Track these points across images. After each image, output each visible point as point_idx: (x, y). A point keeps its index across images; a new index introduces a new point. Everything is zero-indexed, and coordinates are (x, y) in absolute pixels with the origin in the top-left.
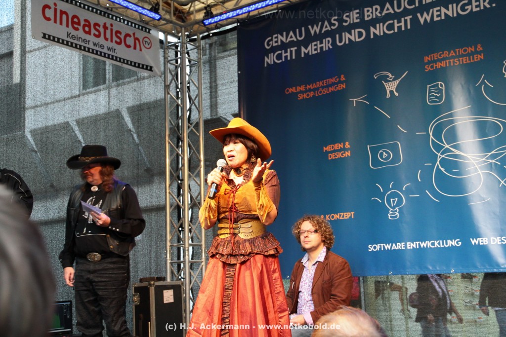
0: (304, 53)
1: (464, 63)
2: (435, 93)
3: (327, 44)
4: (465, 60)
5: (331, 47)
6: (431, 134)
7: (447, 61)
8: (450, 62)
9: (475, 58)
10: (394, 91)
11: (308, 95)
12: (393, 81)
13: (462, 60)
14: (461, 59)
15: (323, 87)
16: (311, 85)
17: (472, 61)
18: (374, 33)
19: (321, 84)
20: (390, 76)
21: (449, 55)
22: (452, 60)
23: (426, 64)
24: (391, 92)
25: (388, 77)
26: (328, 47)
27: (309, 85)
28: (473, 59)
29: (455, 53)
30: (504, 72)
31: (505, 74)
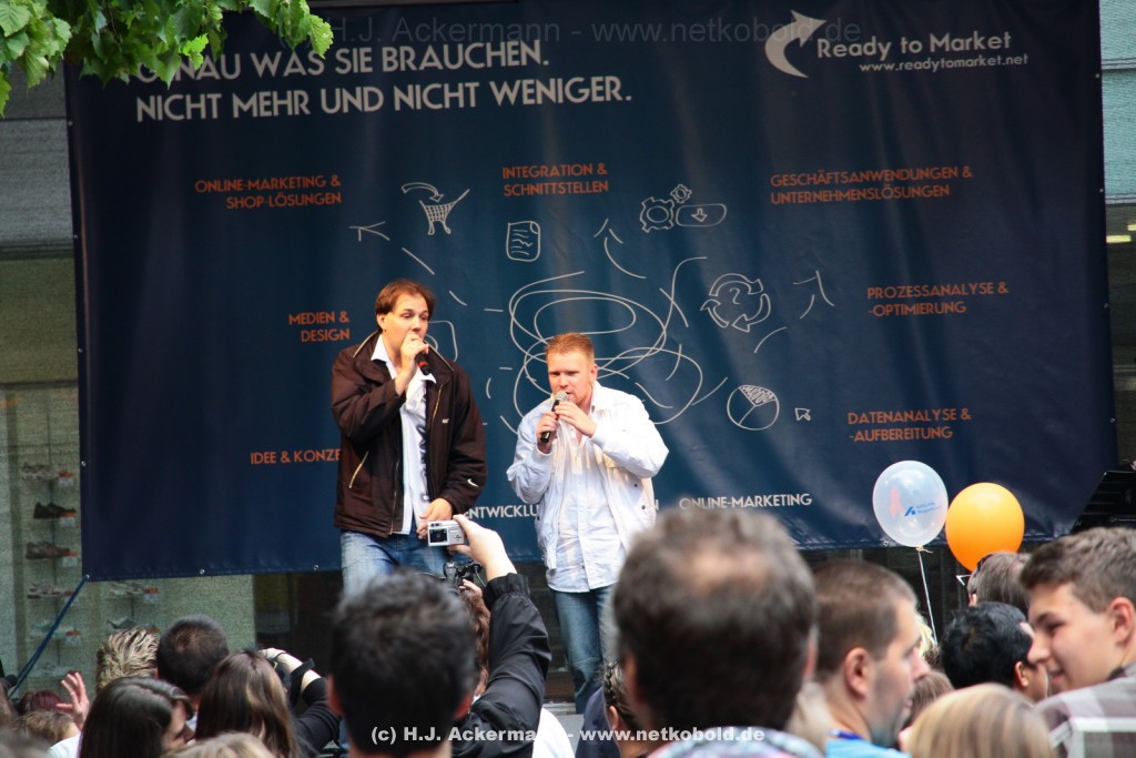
0: (240, 110)
1: (575, 192)
2: (523, 240)
3: (296, 102)
4: (577, 188)
5: (307, 112)
6: (512, 314)
7: (546, 184)
8: (550, 187)
9: (595, 187)
10: (444, 223)
11: (250, 202)
12: (440, 203)
13: (572, 186)
14: (569, 184)
15: (287, 192)
16: (257, 183)
17: (588, 191)
18: (402, 102)
19: (282, 183)
20: (436, 193)
21: (549, 173)
22: (554, 184)
23: (506, 182)
24: (438, 225)
25: (432, 194)
26: (301, 109)
27: (253, 182)
28: (591, 188)
29: (560, 171)
30: (641, 220)
31: (645, 224)
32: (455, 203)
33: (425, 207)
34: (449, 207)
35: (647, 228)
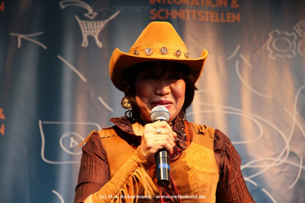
1: (212, 20)
4: (213, 17)
8: (191, 13)
9: (228, 17)
10: (96, 37)
13: (209, 15)
14: (207, 13)
20: (90, 11)
22: (194, 12)
24: (91, 39)
25: (87, 12)
30: (268, 48)
31: (271, 52)
32: (107, 21)
33: (80, 22)
34: (102, 25)
35: (273, 55)
